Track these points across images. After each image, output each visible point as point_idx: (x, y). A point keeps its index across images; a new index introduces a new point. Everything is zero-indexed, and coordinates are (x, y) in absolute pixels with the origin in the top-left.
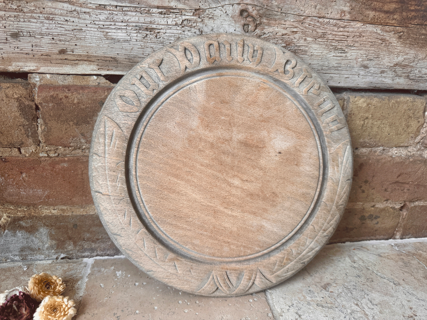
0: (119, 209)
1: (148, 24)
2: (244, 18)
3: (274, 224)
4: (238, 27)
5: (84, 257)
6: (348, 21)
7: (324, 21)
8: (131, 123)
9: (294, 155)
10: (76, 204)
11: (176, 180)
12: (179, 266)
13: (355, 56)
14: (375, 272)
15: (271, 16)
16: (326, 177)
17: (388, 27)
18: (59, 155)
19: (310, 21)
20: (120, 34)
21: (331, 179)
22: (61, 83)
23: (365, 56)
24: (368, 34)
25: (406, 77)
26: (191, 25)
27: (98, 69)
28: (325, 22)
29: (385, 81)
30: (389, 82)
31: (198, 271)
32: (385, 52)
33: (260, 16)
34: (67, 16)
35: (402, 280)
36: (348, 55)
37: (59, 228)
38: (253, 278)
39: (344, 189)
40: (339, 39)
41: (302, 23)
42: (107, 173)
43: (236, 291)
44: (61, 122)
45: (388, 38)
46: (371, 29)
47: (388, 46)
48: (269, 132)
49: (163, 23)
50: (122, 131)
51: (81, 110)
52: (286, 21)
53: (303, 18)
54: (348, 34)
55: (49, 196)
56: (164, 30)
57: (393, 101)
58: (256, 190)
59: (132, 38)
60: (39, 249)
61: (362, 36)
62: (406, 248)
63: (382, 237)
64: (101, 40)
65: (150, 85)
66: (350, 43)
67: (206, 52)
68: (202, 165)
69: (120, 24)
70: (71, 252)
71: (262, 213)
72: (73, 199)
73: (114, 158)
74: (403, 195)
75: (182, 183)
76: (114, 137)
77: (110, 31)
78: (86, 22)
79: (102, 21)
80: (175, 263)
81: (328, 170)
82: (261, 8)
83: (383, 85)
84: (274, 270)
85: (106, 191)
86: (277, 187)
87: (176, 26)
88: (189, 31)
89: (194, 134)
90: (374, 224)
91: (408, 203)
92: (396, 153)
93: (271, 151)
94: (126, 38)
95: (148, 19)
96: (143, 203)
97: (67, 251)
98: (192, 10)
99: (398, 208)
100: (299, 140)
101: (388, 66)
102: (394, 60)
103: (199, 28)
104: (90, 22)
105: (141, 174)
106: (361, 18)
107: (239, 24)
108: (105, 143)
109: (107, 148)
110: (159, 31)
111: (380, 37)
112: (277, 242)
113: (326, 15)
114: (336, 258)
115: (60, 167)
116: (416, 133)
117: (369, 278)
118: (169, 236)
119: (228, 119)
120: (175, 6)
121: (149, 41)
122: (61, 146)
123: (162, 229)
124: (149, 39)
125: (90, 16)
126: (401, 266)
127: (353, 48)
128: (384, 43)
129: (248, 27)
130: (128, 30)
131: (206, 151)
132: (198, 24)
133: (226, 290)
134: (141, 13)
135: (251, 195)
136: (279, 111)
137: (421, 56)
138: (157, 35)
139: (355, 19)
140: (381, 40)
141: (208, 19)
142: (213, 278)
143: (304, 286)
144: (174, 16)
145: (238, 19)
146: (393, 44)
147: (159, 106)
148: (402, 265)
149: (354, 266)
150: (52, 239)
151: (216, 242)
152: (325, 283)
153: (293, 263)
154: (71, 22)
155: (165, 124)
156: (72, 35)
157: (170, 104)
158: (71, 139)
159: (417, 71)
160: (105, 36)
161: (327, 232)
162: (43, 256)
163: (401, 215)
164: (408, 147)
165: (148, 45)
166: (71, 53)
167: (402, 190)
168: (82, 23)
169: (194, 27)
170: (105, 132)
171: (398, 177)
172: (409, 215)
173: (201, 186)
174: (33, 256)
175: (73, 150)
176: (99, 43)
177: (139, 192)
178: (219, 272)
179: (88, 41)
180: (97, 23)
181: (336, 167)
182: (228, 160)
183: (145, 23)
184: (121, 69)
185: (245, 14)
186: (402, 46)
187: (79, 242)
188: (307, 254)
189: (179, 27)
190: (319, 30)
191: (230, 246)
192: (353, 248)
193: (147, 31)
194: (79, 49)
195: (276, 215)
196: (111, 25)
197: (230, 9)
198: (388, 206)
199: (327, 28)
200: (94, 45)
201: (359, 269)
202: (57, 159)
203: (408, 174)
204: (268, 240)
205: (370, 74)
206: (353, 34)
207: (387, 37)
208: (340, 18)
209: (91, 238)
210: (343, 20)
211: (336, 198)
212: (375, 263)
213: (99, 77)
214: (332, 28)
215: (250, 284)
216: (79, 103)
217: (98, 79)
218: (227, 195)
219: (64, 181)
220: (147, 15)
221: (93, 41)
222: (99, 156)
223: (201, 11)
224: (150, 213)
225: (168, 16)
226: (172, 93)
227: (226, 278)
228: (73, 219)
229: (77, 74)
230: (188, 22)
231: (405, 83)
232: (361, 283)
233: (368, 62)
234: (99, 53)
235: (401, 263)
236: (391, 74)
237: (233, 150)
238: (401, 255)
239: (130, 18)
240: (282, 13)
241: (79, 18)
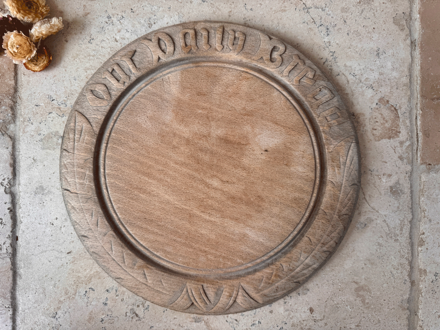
0: (87, 208)
3: (260, 233)
8: (101, 117)
9: (284, 153)
11: (147, 179)
12: (149, 274)
16: (325, 181)
21: (331, 183)
31: (169, 282)
38: (234, 295)
39: (349, 195)
42: (75, 170)
43: (214, 309)
48: (253, 127)
50: (91, 126)
58: (238, 193)
65: (121, 78)
67: (181, 40)
68: (176, 163)
71: (245, 219)
73: (82, 154)
75: (154, 182)
76: (83, 132)
80: (144, 271)
81: (327, 171)
84: (260, 288)
85: (74, 188)
86: (263, 190)
89: (167, 129)
93: (255, 148)
96: (111, 203)
100: (289, 137)
105: (110, 171)
108: (74, 138)
109: (76, 144)
112: (263, 254)
118: (138, 240)
119: (206, 112)
123: (131, 232)
131: (181, 148)
133: (203, 307)
135: (233, 198)
136: (264, 103)
142: (187, 291)
147: (130, 99)
151: (191, 250)
153: (283, 281)
155: (136, 119)
157: (141, 97)
161: (327, 246)
170: (75, 127)
173: (175, 186)
177: (108, 191)
178: (193, 285)
181: (336, 169)
182: (206, 158)
188: (301, 271)
191: (207, 255)
195: (262, 223)
204: (252, 251)
211: (338, 206)
215: (231, 302)
218: (204, 197)
222: (68, 152)
224: (118, 214)
226: (144, 85)
227: (202, 292)
237: (211, 147)
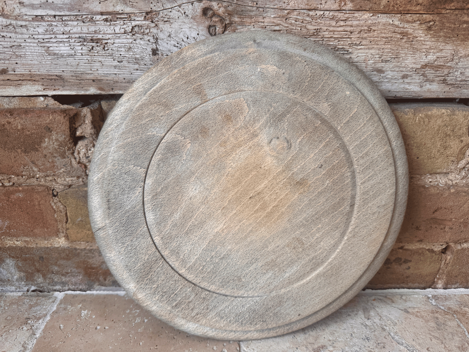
1: (92, 34)
2: (208, 18)
4: (202, 30)
5: (55, 291)
6: (350, 12)
7: (316, 14)
10: (39, 236)
13: (363, 57)
14: (392, 334)
15: (244, 12)
17: (410, 15)
18: (14, 184)
19: (297, 15)
20: (63, 48)
22: (6, 106)
23: (377, 56)
24: (380, 27)
25: (441, 82)
26: (144, 32)
27: (44, 89)
28: (318, 15)
29: (410, 88)
30: (415, 90)
32: (407, 50)
33: (228, 14)
34: (3, 32)
35: (426, 349)
36: (354, 57)
37: (25, 260)
40: (339, 36)
41: (286, 19)
44: (8, 150)
45: (411, 31)
46: (385, 20)
47: (412, 41)
49: (109, 32)
51: (26, 136)
52: (265, 17)
53: (286, 12)
54: (352, 28)
55: (9, 227)
56: (112, 40)
57: (420, 115)
59: (76, 52)
60: (9, 280)
61: (372, 31)
62: (447, 303)
63: (417, 285)
64: (43, 56)
66: (355, 41)
69: (62, 36)
70: (42, 285)
72: (34, 231)
74: (443, 235)
77: (51, 45)
78: (24, 37)
79: (41, 34)
82: (229, 4)
83: (407, 93)
87: (126, 34)
88: (141, 39)
90: (404, 270)
91: (452, 245)
92: (431, 182)
94: (70, 52)
95: (92, 29)
97: (38, 284)
98: (143, 14)
99: (439, 251)
101: (412, 68)
102: (421, 60)
103: (153, 34)
104: (28, 36)
106: (369, 7)
107: (203, 25)
110: (106, 41)
111: (399, 30)
113: (319, 6)
114: (345, 311)
115: (15, 197)
116: (458, 156)
117: (381, 343)
120: (122, 10)
121: (96, 54)
122: (13, 175)
124: (96, 52)
125: (27, 30)
126: (431, 329)
127: (359, 47)
128: (405, 38)
129: (216, 29)
130: (71, 43)
132: (151, 30)
134: (83, 22)
137: (462, 52)
138: (104, 46)
139: (361, 9)
140: (401, 33)
141: (162, 23)
143: (292, 346)
144: (122, 23)
145: (200, 20)
146: (419, 38)
148: (434, 327)
149: (367, 323)
150: (20, 271)
152: (320, 345)
154: (8, 38)
156: (10, 53)
158: (22, 167)
159: (459, 73)
160: (46, 51)
162: (14, 288)
163: (443, 259)
164: (448, 173)
165: (95, 59)
166: (13, 72)
167: (442, 229)
168: (20, 39)
169: (148, 33)
171: (434, 213)
172: (454, 259)
174: (4, 287)
175: (27, 179)
176: (41, 60)
179: (29, 58)
180: (36, 37)
183: (90, 34)
184: (68, 88)
185: (210, 13)
186: (433, 40)
187: (48, 275)
189: (129, 35)
190: (309, 27)
192: (373, 298)
193: (93, 43)
194: (20, 68)
196: (51, 38)
197: (189, 9)
198: (423, 248)
199: (321, 23)
200: (36, 62)
201: (371, 329)
202: (11, 189)
203: (449, 209)
205: (386, 80)
206: (359, 29)
207: (409, 30)
208: (339, 9)
209: (59, 271)
210: (344, 10)
212: (396, 321)
213: (47, 97)
214: (328, 22)
216: (23, 129)
217: (46, 100)
219: (22, 211)
220: (90, 23)
221: (35, 58)
223: (154, 13)
225: (115, 23)
228: (38, 252)
229: (22, 95)
230: (140, 29)
231: (439, 90)
232: (368, 348)
233: (383, 64)
234: (42, 71)
235: (432, 324)
236: (417, 79)
238: (437, 312)
239: (71, 29)
240: (258, 8)
241: (16, 33)
